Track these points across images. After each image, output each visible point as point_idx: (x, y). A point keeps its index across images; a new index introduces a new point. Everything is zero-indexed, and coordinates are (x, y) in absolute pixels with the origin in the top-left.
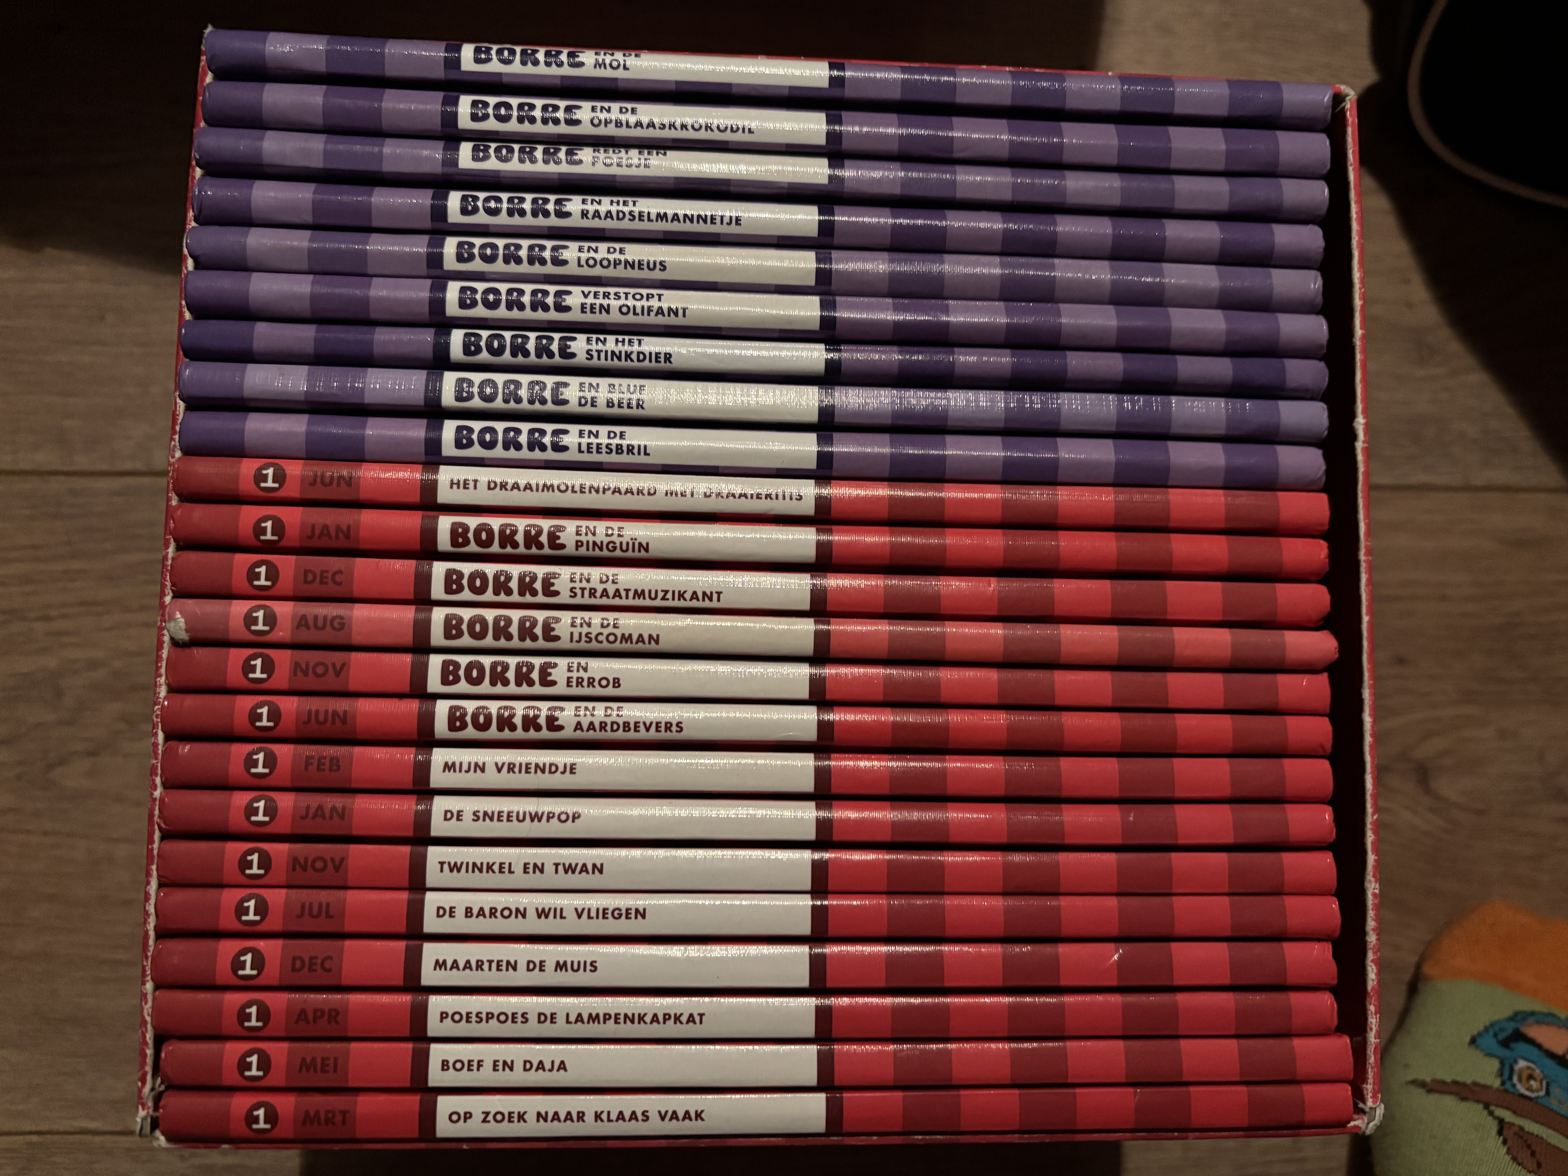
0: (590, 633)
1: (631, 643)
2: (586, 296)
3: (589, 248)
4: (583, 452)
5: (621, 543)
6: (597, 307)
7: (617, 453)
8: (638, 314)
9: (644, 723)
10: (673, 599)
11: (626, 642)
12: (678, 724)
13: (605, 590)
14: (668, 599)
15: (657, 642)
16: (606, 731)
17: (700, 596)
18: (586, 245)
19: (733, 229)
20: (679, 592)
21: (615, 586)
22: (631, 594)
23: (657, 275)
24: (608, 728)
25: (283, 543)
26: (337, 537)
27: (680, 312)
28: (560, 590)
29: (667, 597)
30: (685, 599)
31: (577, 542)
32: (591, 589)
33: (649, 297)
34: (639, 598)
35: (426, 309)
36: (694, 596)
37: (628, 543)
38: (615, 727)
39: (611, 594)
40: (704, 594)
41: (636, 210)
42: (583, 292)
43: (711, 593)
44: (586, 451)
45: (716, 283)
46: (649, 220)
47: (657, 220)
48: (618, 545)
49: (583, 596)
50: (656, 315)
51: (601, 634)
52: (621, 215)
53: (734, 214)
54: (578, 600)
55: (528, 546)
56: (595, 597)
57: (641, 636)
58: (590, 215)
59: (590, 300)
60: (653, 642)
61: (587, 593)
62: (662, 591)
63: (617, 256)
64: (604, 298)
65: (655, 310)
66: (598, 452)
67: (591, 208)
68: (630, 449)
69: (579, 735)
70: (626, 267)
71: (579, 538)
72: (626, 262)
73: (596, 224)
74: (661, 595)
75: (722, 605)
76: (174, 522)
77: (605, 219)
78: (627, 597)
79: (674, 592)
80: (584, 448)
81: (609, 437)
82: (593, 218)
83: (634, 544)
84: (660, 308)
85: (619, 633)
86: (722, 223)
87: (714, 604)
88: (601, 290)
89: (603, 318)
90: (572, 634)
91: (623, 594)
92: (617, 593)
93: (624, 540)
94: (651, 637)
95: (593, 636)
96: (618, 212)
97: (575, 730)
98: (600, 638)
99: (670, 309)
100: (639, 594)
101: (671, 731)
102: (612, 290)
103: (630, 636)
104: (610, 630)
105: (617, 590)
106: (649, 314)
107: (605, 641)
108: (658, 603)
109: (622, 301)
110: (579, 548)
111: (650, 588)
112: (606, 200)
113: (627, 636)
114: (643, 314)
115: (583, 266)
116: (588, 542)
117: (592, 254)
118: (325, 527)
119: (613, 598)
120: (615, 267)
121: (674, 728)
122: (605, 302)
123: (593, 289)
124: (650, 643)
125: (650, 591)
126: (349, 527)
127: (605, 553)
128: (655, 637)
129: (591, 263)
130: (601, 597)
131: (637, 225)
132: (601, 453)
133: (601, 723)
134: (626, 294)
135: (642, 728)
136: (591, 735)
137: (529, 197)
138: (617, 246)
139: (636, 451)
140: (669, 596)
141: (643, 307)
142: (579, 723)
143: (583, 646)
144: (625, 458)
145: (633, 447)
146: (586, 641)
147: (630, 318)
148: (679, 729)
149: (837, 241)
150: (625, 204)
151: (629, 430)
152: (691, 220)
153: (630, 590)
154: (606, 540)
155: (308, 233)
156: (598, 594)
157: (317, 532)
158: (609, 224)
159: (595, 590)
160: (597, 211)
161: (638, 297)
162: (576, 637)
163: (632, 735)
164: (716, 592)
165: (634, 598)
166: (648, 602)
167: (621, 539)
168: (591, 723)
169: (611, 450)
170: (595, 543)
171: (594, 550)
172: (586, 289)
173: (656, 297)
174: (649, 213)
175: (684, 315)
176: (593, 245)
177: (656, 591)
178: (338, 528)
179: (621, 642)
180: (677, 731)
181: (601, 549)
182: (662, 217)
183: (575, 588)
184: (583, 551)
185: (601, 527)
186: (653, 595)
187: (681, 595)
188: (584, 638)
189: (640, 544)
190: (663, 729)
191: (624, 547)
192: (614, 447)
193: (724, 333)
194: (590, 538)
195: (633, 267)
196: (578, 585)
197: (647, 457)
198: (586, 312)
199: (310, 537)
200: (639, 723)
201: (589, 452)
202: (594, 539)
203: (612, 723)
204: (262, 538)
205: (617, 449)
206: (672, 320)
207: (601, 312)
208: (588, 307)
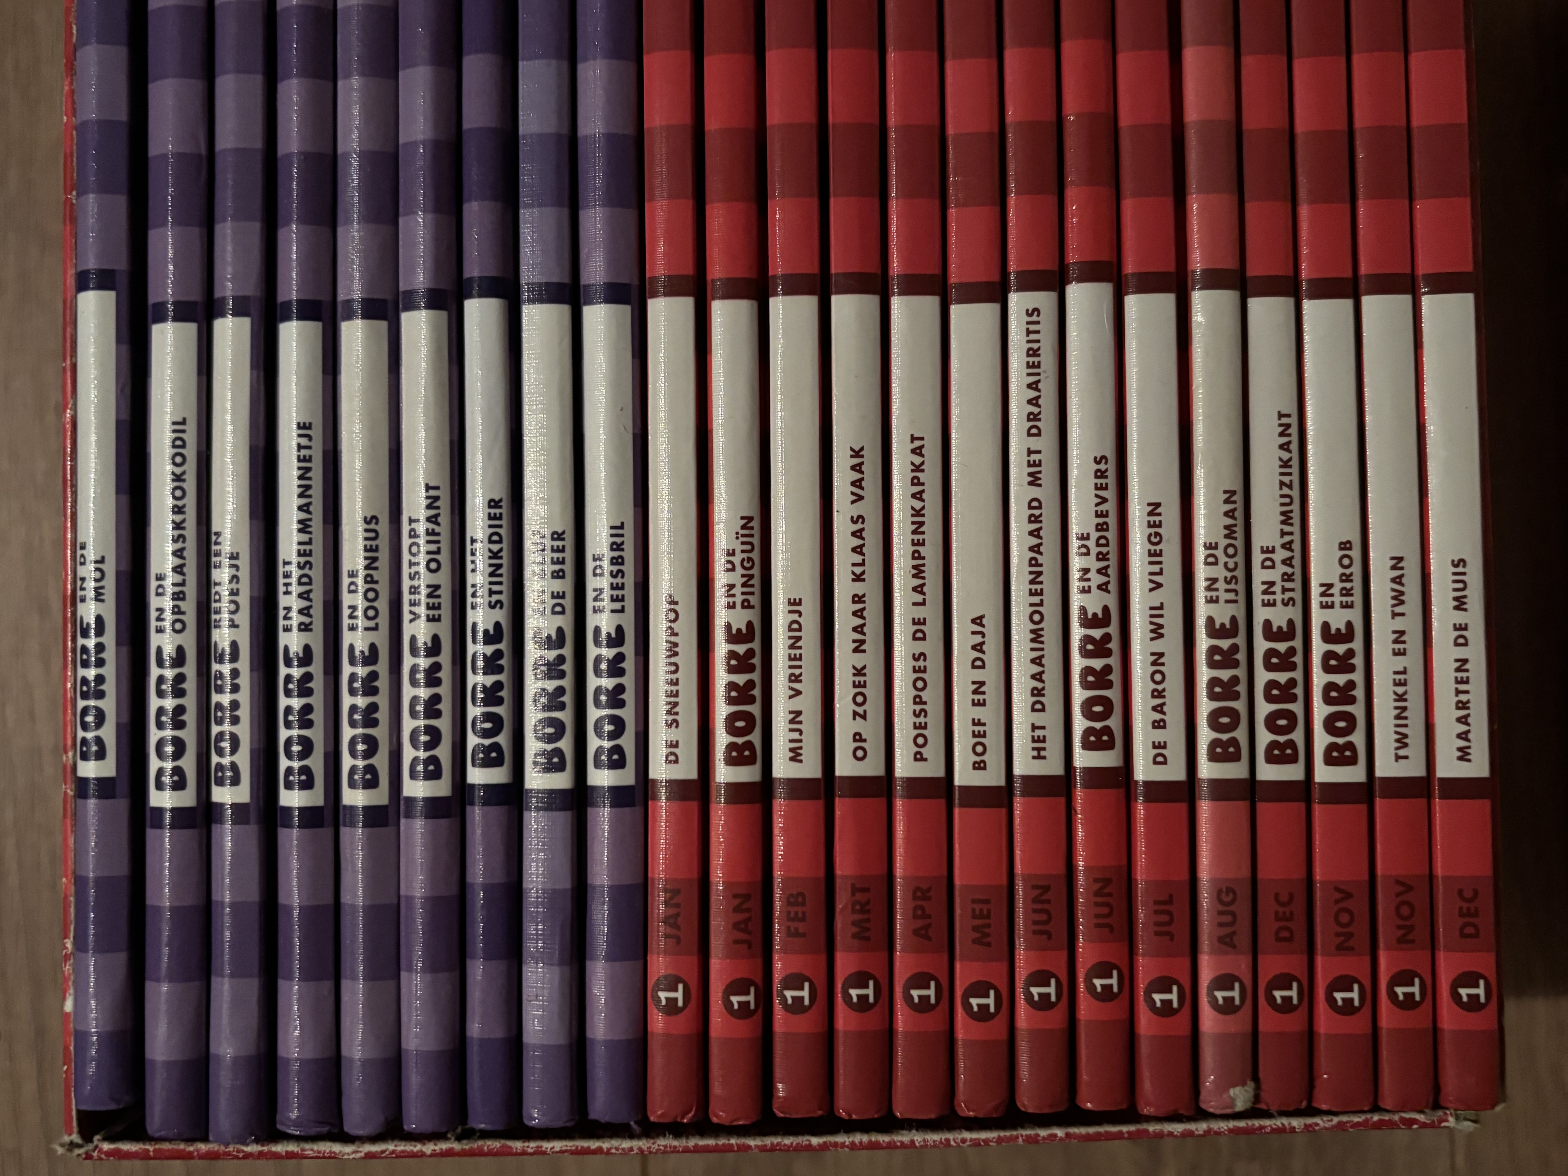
0: (1226, 578)
1: (1235, 525)
2: (415, 617)
3: (351, 617)
4: (623, 607)
5: (743, 551)
6: (431, 601)
7: (622, 564)
8: (439, 548)
9: (1097, 505)
10: (1290, 474)
11: (1235, 532)
12: (1097, 461)
13: (1284, 562)
14: (1291, 481)
15: (1233, 493)
16: (1108, 553)
17: (1285, 440)
18: (346, 622)
19: (317, 432)
20: (1281, 467)
21: (1278, 549)
22: (1287, 529)
23: (383, 528)
24: (1104, 550)
25: (759, 980)
26: (748, 910)
27: (432, 493)
28: (1287, 619)
29: (1288, 482)
30: (1290, 459)
31: (743, 607)
32: (1283, 580)
33: (413, 534)
34: (1291, 518)
35: (443, 822)
36: (1285, 447)
37: (743, 543)
38: (1103, 541)
39: (1288, 554)
40: (1282, 434)
41: (294, 559)
42: (411, 621)
43: (1280, 425)
44: (622, 603)
45: (390, 451)
46: (310, 542)
47: (310, 533)
48: (745, 555)
49: (1292, 590)
50: (438, 524)
51: (1226, 564)
52: (305, 580)
53: (295, 432)
54: (1298, 596)
55: (751, 669)
56: (1293, 574)
57: (1226, 514)
58: (307, 620)
59: (422, 610)
60: (1233, 499)
61: (1288, 585)
62: (1281, 489)
63: (360, 581)
64: (419, 593)
65: (431, 526)
66: (622, 587)
67: (296, 619)
68: (616, 547)
69: (1113, 587)
70: (376, 568)
71: (738, 605)
72: (367, 567)
73: (318, 612)
74: (1286, 491)
75: (1293, 410)
76: (737, 1120)
77: (311, 600)
78: (1291, 533)
79: (1282, 474)
80: (617, 606)
81: (602, 575)
82: (310, 616)
83: (743, 536)
84: (429, 519)
85: (1223, 542)
86: (309, 447)
87: (1294, 421)
88: (406, 597)
89: (445, 594)
90: (1227, 601)
91: (1287, 538)
92: (1287, 546)
93: (739, 548)
94: (1227, 501)
95: (1229, 575)
96: (300, 583)
97: (1109, 592)
98: (1231, 565)
99: (429, 507)
100: (1286, 517)
101: (1106, 470)
102: (406, 583)
103: (1226, 527)
104: (1219, 553)
105: (1283, 546)
106: (438, 534)
107: (1235, 559)
108: (1295, 493)
109: (422, 569)
110: (752, 604)
111: (1278, 505)
112: (283, 601)
113: (1227, 532)
114: (438, 542)
115: (377, 624)
116: (743, 593)
117: (359, 613)
118: (736, 926)
119: (1292, 551)
120: (376, 582)
121: (1102, 467)
122: (424, 591)
123: (406, 608)
124: (1234, 502)
125: (1282, 505)
126: (735, 896)
127: (756, 571)
128: (1227, 495)
129: (372, 612)
130: (1293, 567)
131: (317, 559)
132: (623, 584)
133: (1098, 559)
134: (411, 564)
135: (1103, 508)
136: (1113, 572)
137: (283, 702)
138: (345, 581)
139: (618, 540)
140: (1286, 479)
141: (428, 542)
142: (1099, 587)
143: (1241, 587)
144: (629, 554)
145: (613, 543)
146: (1236, 583)
147: (444, 557)
148: (1104, 461)
149: (325, 297)
150: (287, 576)
151: (590, 550)
152: (308, 487)
153: (1282, 530)
154: (739, 570)
155: (345, 984)
156: (1289, 570)
157: (742, 936)
158: (318, 596)
159: (1285, 574)
160: (300, 612)
161: (414, 549)
162: (1231, 596)
163: (1112, 521)
164: (1279, 419)
165: (1291, 525)
166: (1296, 507)
167: (738, 552)
168: (1099, 571)
169: (619, 571)
170: (744, 585)
171: (752, 586)
172: (406, 617)
173: (414, 525)
174: (300, 543)
175: (437, 488)
176: (346, 612)
177: (1282, 496)
178: (737, 909)
179: (1235, 539)
180: (1106, 463)
181: (751, 577)
182: (304, 526)
183: (1283, 600)
184: (755, 600)
185: (721, 578)
186: (1287, 500)
187: (1286, 464)
188: (1232, 586)
189: (743, 527)
190: (1103, 481)
191: (748, 547)
192: (615, 568)
193: (456, 438)
194: (737, 591)
195: (375, 559)
196: (1279, 597)
197: (625, 526)
198: (440, 616)
199: (749, 944)
200: (1097, 512)
201: (622, 599)
202: (738, 585)
203: (1098, 545)
204: (752, 1006)
205: (617, 564)
206: (444, 504)
207: (439, 596)
208: (431, 613)
